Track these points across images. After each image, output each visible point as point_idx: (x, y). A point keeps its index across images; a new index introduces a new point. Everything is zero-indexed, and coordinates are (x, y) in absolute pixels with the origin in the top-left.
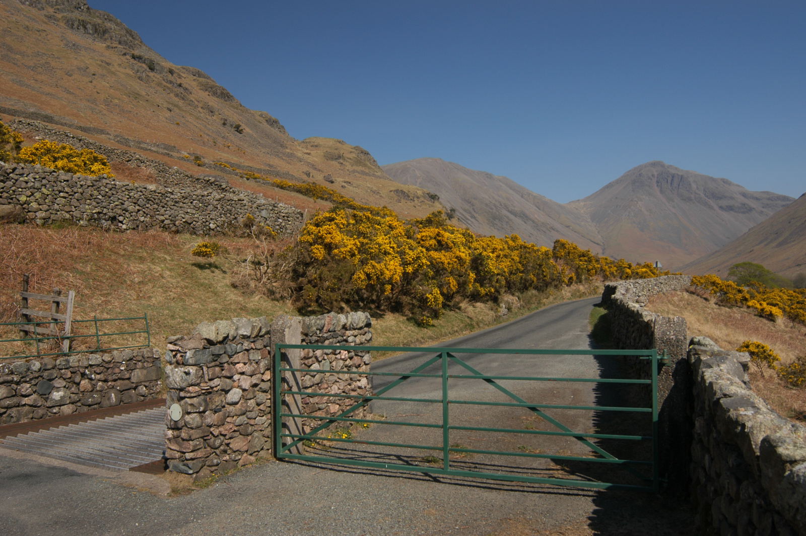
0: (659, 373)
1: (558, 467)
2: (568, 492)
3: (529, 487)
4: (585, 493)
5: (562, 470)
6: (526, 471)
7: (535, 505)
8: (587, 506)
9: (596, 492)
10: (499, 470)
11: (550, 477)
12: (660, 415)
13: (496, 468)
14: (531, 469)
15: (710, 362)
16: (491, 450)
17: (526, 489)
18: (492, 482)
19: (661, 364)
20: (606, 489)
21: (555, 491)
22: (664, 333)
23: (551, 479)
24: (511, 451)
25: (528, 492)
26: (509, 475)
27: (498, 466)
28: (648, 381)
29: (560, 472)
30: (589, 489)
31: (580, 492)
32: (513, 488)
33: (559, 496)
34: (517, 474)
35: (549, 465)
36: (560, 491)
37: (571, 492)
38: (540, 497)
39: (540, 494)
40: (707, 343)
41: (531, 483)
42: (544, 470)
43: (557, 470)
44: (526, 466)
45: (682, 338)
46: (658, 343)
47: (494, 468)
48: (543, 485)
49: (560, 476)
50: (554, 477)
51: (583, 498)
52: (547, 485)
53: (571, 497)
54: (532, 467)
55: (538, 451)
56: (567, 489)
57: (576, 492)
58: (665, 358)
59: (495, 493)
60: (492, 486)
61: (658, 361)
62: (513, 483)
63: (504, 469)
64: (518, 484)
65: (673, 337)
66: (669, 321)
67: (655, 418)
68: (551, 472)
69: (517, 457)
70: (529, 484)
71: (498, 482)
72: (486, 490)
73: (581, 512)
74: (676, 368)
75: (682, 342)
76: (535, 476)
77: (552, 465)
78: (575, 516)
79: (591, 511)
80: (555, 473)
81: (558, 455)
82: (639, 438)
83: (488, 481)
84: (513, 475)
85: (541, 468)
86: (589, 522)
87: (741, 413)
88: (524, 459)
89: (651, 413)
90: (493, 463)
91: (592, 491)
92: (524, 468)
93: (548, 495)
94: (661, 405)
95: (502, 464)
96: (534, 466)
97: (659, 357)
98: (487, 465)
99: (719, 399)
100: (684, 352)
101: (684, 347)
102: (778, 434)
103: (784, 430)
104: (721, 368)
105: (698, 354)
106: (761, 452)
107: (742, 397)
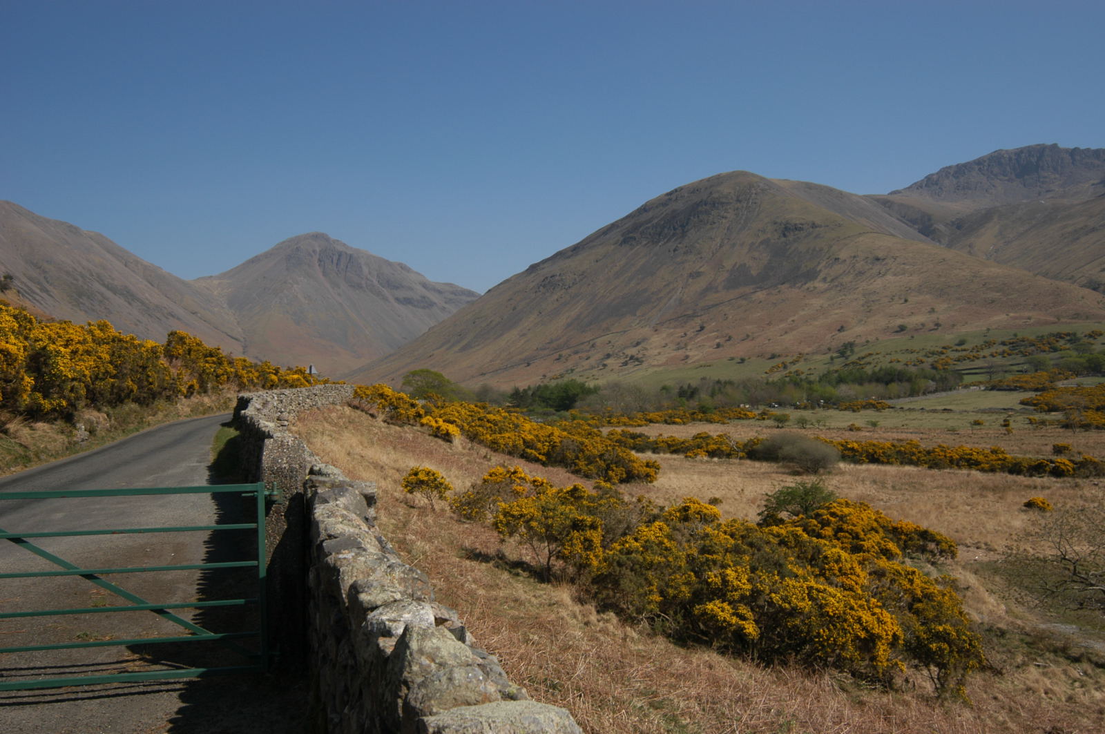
0: (267, 514)
1: (136, 656)
2: (145, 689)
3: (86, 692)
4: (170, 687)
5: (140, 660)
6: (85, 669)
7: (92, 716)
8: (170, 704)
9: (186, 683)
10: (40, 675)
11: (121, 672)
12: (269, 569)
13: (36, 671)
14: (93, 665)
15: (326, 496)
16: (32, 645)
17: (80, 695)
18: (27, 693)
19: (269, 502)
20: (198, 677)
21: (126, 691)
22: (274, 461)
23: (122, 674)
24: (67, 643)
25: (82, 699)
26: (57, 678)
27: (41, 668)
28: (253, 525)
29: (137, 663)
30: (177, 680)
31: (163, 687)
32: (59, 698)
33: (131, 697)
34: (70, 675)
35: (123, 655)
36: (133, 690)
37: (149, 689)
38: (101, 704)
39: (102, 700)
40: (330, 472)
41: (90, 685)
42: (113, 663)
43: (134, 660)
44: (87, 662)
45: (297, 466)
46: (267, 473)
47: (32, 672)
48: (108, 686)
49: (137, 669)
50: (127, 672)
51: (166, 695)
52: (115, 685)
53: (149, 696)
54: (95, 662)
55: (108, 638)
56: (144, 686)
57: (156, 688)
58: (275, 493)
59: (28, 708)
60: (25, 700)
61: (266, 498)
62: (61, 691)
63: (49, 671)
64: (69, 690)
65: (286, 465)
66: (282, 445)
67: (263, 573)
68: (124, 665)
69: (74, 650)
70: (86, 688)
71: (37, 692)
72: (13, 707)
73: (160, 714)
74: (290, 506)
75: (297, 471)
76: (98, 675)
77: (127, 655)
78: (150, 722)
79: (176, 710)
80: (130, 666)
81: (137, 638)
82: (241, 601)
83: (20, 694)
84: (63, 677)
85: (109, 661)
86: (170, 726)
87: (341, 556)
88: (83, 651)
89: (257, 567)
90: (32, 665)
91: (180, 683)
92: (82, 665)
93: (114, 699)
94: (270, 555)
95: (47, 665)
96: (99, 660)
97: (267, 493)
98: (21, 669)
99: (323, 541)
100: (300, 484)
101: (299, 478)
102: (371, 578)
103: (378, 572)
104: (338, 502)
105: (315, 486)
106: (349, 602)
107: (350, 536)
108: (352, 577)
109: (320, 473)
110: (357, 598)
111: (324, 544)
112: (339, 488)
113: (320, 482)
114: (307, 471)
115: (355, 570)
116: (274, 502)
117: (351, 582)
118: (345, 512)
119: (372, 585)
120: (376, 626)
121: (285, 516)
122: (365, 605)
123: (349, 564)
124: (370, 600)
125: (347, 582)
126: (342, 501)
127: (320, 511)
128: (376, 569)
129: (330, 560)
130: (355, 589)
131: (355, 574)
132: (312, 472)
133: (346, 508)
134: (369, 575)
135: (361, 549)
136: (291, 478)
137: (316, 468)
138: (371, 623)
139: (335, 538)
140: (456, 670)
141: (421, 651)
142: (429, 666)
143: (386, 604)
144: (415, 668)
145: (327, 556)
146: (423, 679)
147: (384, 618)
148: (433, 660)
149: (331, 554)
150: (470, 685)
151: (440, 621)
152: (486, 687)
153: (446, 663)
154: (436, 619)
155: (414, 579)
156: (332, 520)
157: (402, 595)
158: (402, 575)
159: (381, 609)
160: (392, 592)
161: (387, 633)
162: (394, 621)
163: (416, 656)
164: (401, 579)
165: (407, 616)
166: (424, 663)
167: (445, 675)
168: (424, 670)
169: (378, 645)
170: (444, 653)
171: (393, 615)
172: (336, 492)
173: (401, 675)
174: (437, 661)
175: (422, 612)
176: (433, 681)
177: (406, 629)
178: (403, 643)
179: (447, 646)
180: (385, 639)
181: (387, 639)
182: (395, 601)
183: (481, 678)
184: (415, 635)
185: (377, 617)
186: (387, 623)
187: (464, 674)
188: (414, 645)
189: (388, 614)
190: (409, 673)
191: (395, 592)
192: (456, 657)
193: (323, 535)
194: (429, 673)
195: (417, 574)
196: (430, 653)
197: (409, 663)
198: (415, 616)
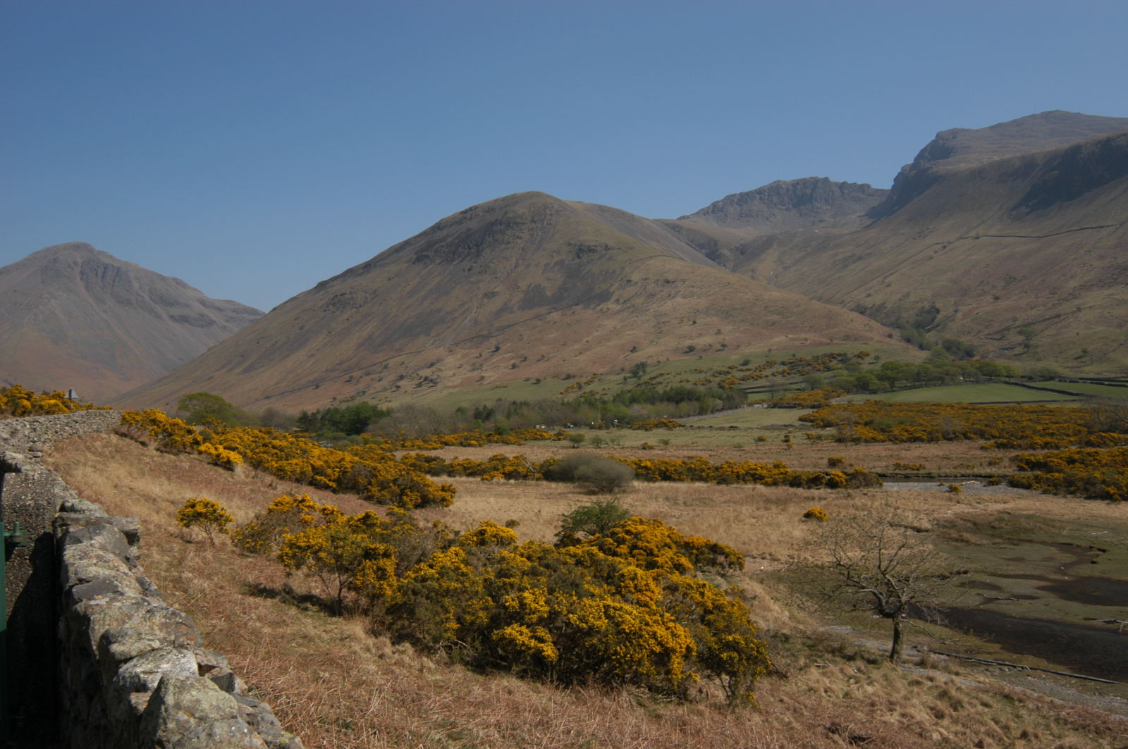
0: (8, 558)
12: (11, 620)
15: (79, 535)
19: (11, 545)
22: (16, 498)
40: (84, 508)
45: (45, 503)
46: (7, 512)
58: (18, 534)
65: (31, 502)
66: (26, 480)
74: (36, 548)
75: (44, 509)
94: (12, 604)
97: (7, 534)
99: (73, 586)
100: (48, 523)
101: (47, 516)
102: (127, 626)
103: (135, 618)
104: (93, 542)
105: (66, 525)
106: (100, 654)
107: (104, 580)
108: (104, 625)
109: (73, 509)
110: (108, 650)
111: (74, 590)
112: (95, 526)
113: (73, 520)
114: (58, 508)
115: (107, 618)
116: (16, 544)
117: (102, 631)
118: (101, 553)
119: (126, 634)
120: (129, 680)
121: (29, 559)
122: (118, 657)
123: (103, 611)
124: (123, 651)
125: (97, 631)
126: (98, 540)
127: (71, 552)
128: (132, 615)
129: (80, 607)
130: (107, 639)
131: (108, 622)
132: (63, 509)
133: (103, 548)
134: (124, 622)
135: (117, 592)
136: (37, 516)
137: (68, 505)
138: (124, 677)
139: (88, 582)
140: (217, 724)
141: (178, 706)
142: (188, 722)
143: (142, 655)
144: (171, 725)
145: (77, 603)
146: (180, 736)
147: (138, 670)
148: (193, 715)
149: (82, 601)
150: (233, 740)
151: (203, 669)
152: (251, 740)
153: (207, 717)
154: (200, 667)
155: (178, 623)
156: (85, 562)
157: (162, 643)
158: (163, 620)
159: (135, 660)
160: (149, 640)
161: (141, 687)
162: (150, 673)
163: (172, 711)
164: (163, 624)
165: (165, 666)
166: (181, 719)
167: (204, 730)
168: (182, 727)
169: (130, 702)
170: (205, 705)
171: (149, 666)
172: (91, 530)
173: (155, 734)
174: (197, 715)
175: (183, 660)
176: (190, 739)
177: (161, 682)
178: (157, 698)
179: (210, 697)
180: (138, 694)
181: (141, 695)
182: (153, 650)
183: (246, 731)
184: (171, 688)
185: (130, 670)
186: (142, 675)
187: (226, 729)
188: (170, 699)
189: (144, 666)
190: (164, 731)
191: (152, 640)
192: (218, 708)
193: (73, 579)
194: (187, 730)
195: (181, 617)
196: (188, 707)
197: (165, 721)
198: (174, 666)
